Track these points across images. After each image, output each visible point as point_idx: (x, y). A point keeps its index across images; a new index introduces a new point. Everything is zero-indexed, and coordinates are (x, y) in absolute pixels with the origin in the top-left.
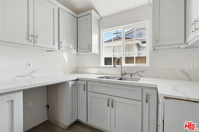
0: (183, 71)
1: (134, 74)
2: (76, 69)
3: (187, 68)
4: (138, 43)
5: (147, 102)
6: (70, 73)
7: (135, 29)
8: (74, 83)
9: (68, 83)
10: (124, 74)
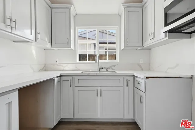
0: (139, 65)
1: (109, 68)
2: (44, 66)
3: (140, 63)
4: (96, 44)
5: (127, 86)
6: (39, 71)
7: (87, 30)
8: (58, 80)
9: (54, 79)
10: (101, 69)
